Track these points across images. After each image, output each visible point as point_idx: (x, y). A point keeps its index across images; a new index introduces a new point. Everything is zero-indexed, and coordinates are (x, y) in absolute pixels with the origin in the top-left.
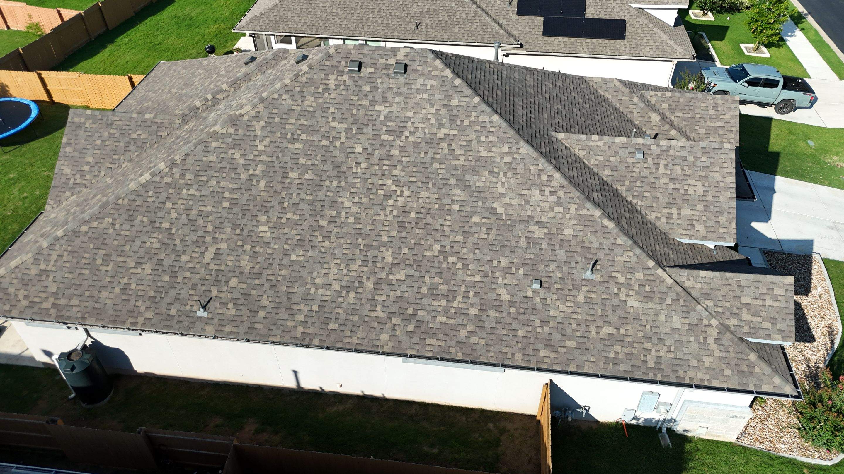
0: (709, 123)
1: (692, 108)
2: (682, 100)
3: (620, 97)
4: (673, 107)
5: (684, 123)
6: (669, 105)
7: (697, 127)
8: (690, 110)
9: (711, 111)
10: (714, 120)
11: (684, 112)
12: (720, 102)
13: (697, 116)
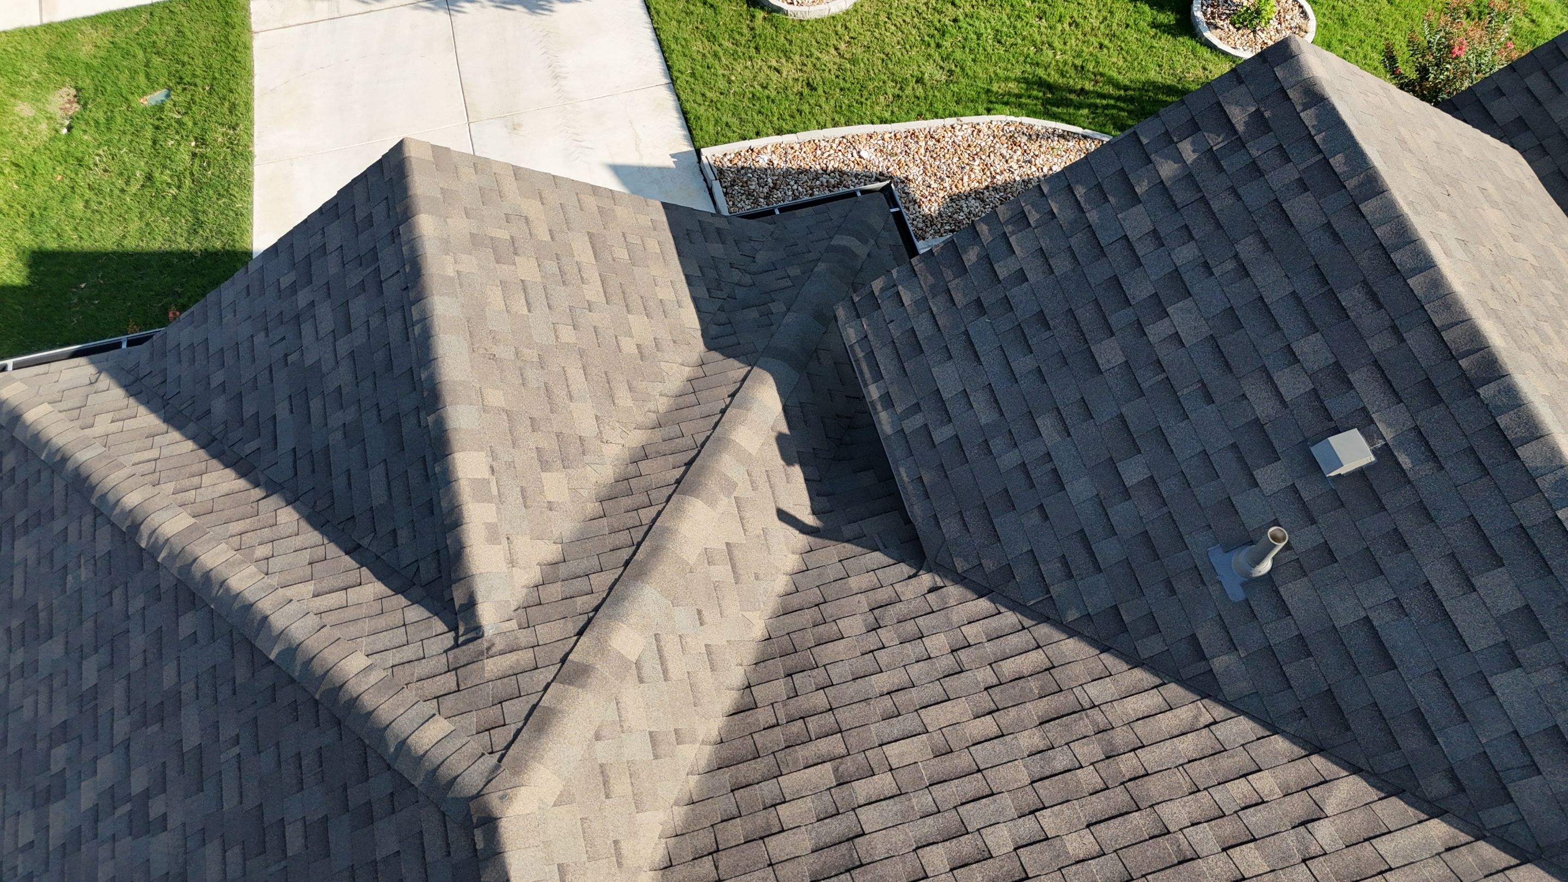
0: (593, 291)
1: (531, 354)
2: (496, 398)
3: (638, 748)
4: (548, 443)
5: (624, 398)
6: (545, 465)
7: (629, 346)
8: (542, 363)
9: (526, 268)
10: (571, 270)
11: (560, 393)
12: (460, 226)
13: (568, 335)
